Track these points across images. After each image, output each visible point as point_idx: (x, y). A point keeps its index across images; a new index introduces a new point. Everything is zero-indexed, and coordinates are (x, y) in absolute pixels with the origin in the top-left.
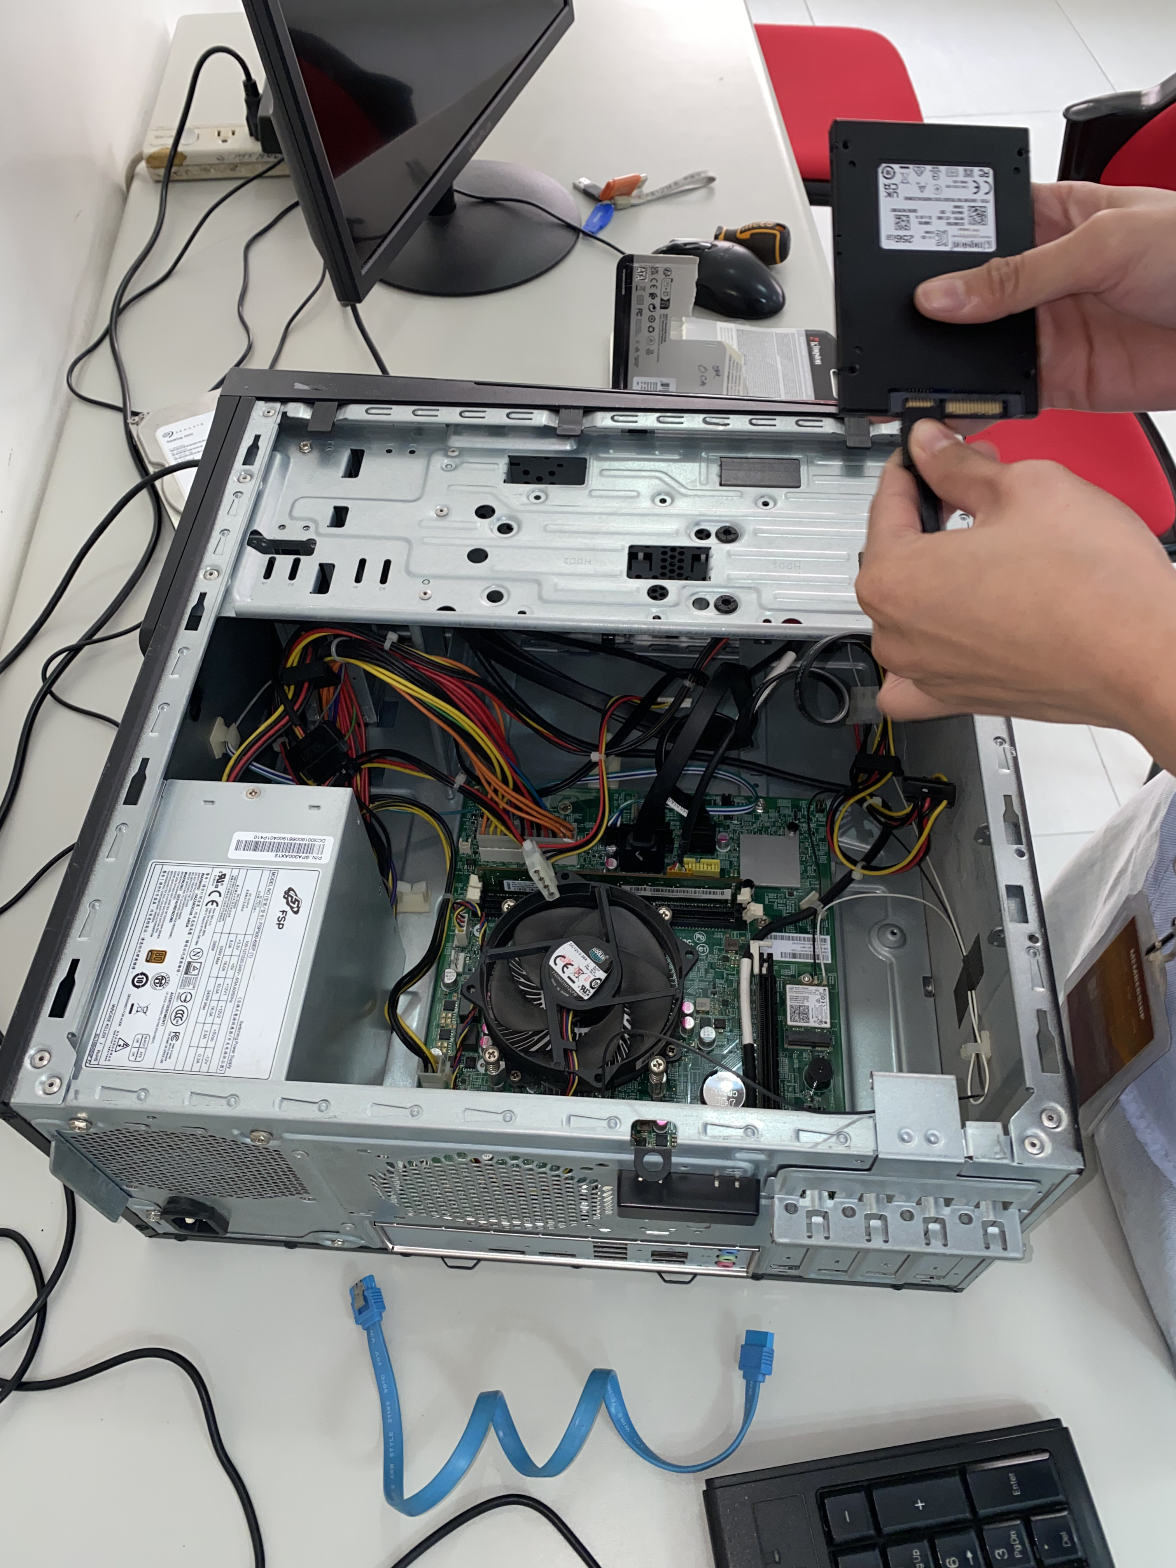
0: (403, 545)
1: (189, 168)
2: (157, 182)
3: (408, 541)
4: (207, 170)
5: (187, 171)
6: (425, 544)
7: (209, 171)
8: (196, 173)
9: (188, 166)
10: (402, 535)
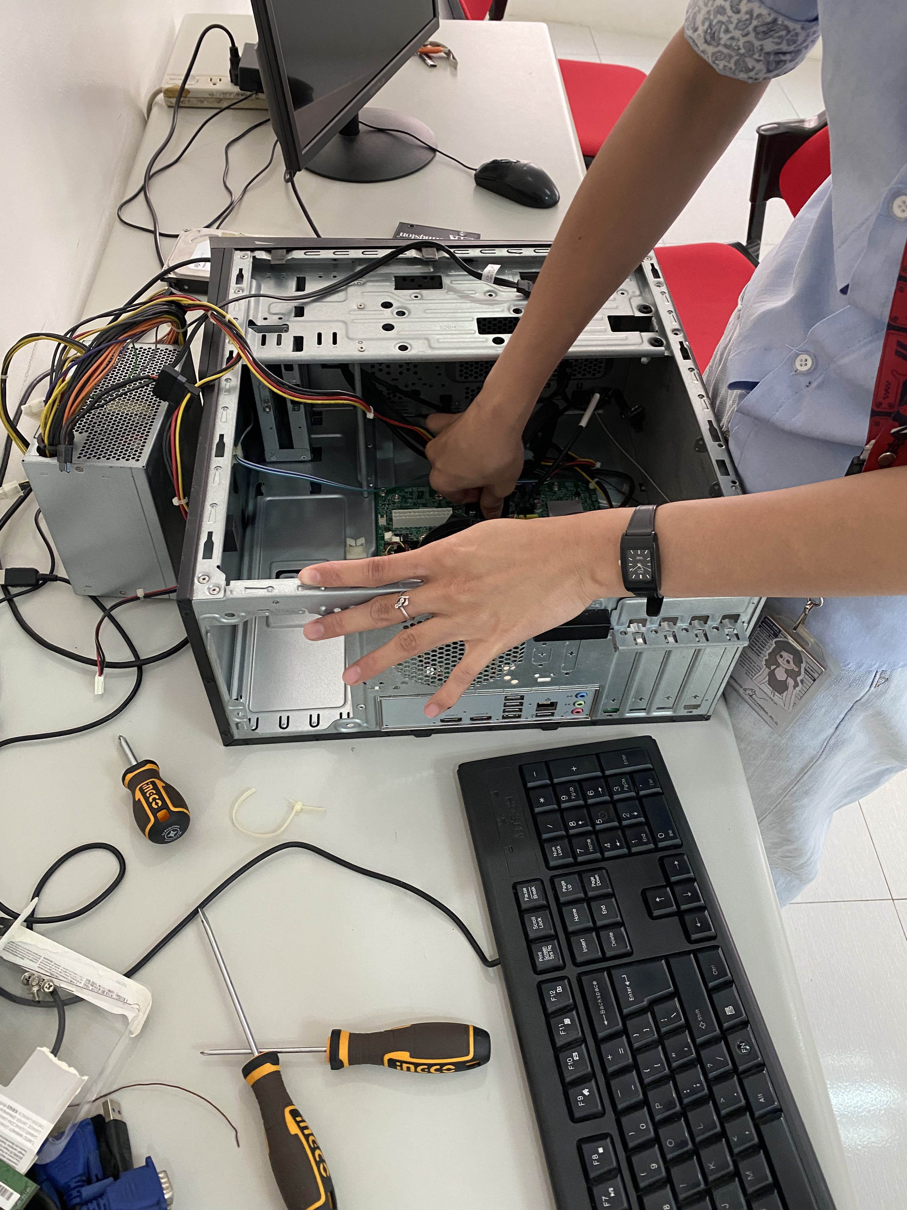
0: (341, 325)
1: (191, 99)
2: (169, 107)
3: (345, 323)
4: (202, 102)
5: (189, 101)
6: (355, 323)
7: (203, 102)
8: (195, 103)
9: (190, 97)
10: (340, 319)
